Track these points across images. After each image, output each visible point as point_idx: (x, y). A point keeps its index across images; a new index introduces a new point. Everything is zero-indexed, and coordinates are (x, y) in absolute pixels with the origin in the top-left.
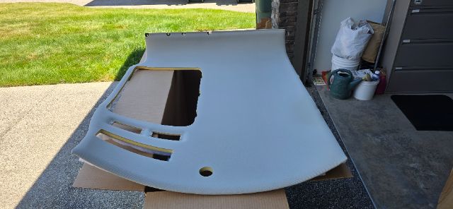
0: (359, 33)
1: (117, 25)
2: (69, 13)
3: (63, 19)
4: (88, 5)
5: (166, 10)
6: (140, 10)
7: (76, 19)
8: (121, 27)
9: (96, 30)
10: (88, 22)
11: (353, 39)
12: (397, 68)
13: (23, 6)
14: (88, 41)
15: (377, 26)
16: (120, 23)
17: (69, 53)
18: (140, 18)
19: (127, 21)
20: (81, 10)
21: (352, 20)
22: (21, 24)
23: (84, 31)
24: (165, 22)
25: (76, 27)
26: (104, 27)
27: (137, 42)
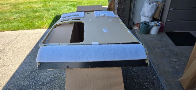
0: (152, 6)
1: (48, 5)
3: (25, 3)
7: (30, 3)
8: (50, 6)
9: (39, 7)
10: (36, 4)
11: (150, 8)
12: (168, 21)
14: (36, 12)
15: (160, 3)
16: (50, 4)
17: (28, 17)
18: (58, 2)
19: (53, 3)
22: (6, 5)
23: (34, 7)
24: (69, 3)
25: (31, 6)
26: (43, 6)
27: (57, 12)
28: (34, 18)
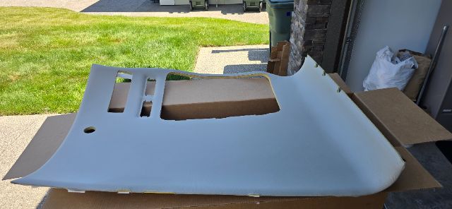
0: (402, 68)
1: (113, 37)
2: (62, 21)
3: (56, 29)
4: (85, 10)
5: (168, 19)
6: (140, 18)
7: (69, 29)
8: (117, 40)
9: (89, 44)
10: (82, 34)
11: (394, 74)
13: (14, 12)
14: (79, 57)
15: (421, 58)
16: (118, 35)
17: (57, 74)
18: (138, 29)
19: (124, 34)
20: (76, 17)
21: (391, 50)
22: (8, 35)
23: (77, 45)
24: (167, 35)
25: (67, 40)
26: (99, 40)
27: (134, 61)
28: (72, 76)
